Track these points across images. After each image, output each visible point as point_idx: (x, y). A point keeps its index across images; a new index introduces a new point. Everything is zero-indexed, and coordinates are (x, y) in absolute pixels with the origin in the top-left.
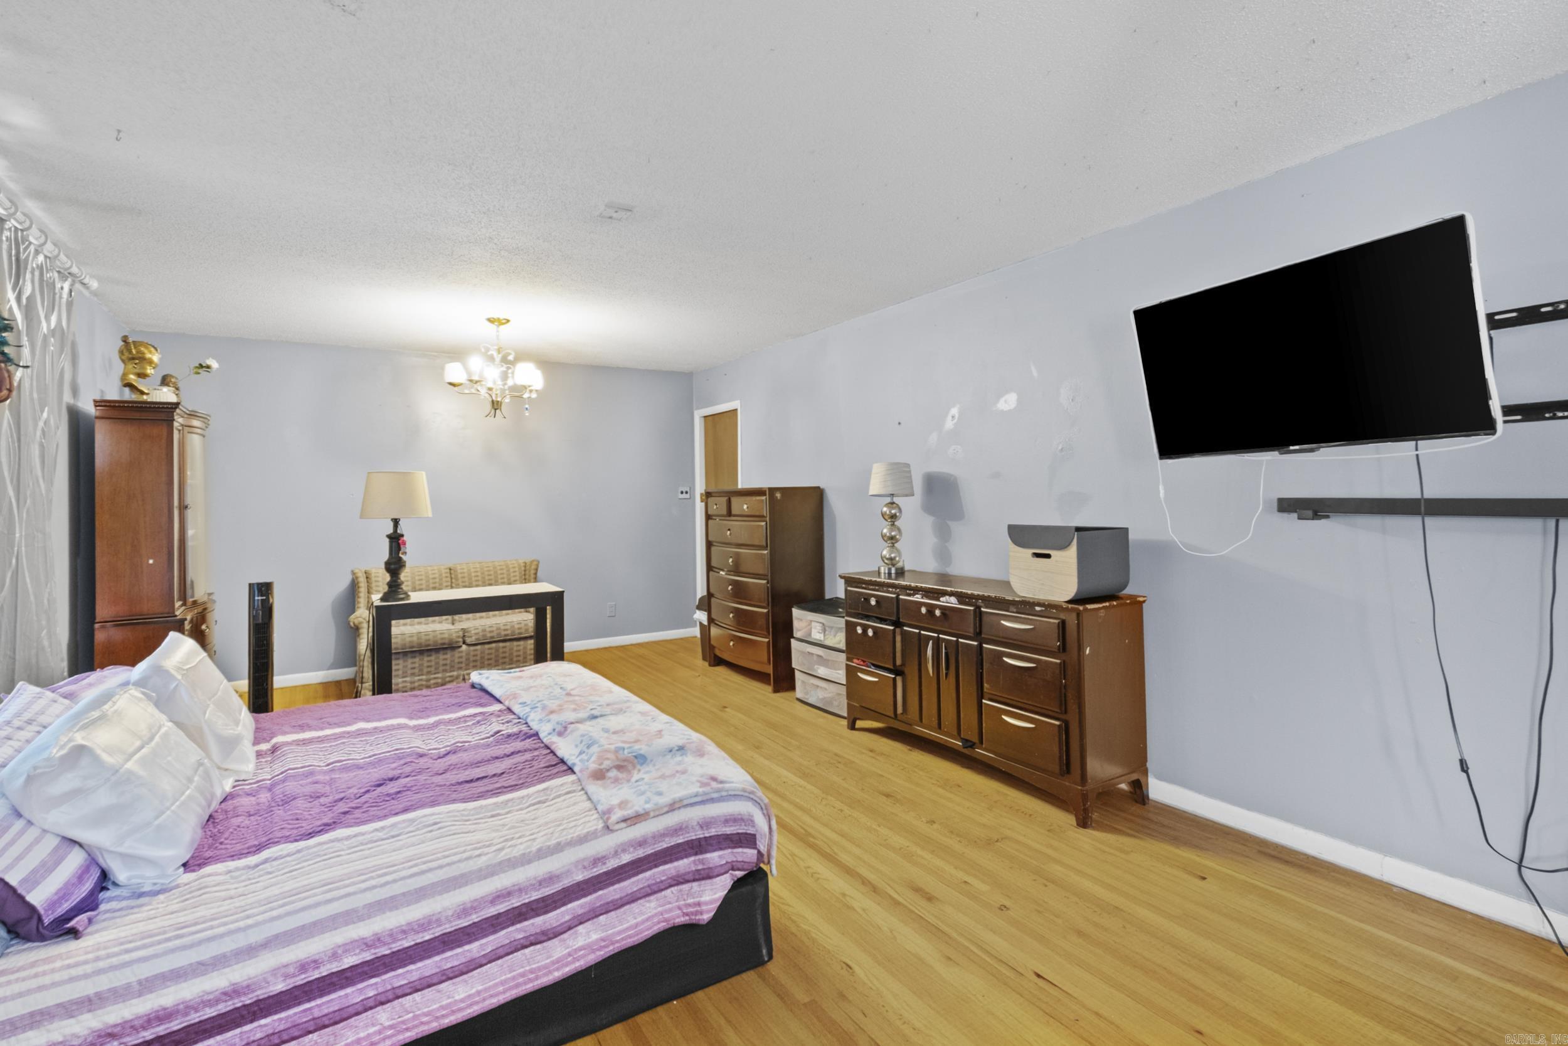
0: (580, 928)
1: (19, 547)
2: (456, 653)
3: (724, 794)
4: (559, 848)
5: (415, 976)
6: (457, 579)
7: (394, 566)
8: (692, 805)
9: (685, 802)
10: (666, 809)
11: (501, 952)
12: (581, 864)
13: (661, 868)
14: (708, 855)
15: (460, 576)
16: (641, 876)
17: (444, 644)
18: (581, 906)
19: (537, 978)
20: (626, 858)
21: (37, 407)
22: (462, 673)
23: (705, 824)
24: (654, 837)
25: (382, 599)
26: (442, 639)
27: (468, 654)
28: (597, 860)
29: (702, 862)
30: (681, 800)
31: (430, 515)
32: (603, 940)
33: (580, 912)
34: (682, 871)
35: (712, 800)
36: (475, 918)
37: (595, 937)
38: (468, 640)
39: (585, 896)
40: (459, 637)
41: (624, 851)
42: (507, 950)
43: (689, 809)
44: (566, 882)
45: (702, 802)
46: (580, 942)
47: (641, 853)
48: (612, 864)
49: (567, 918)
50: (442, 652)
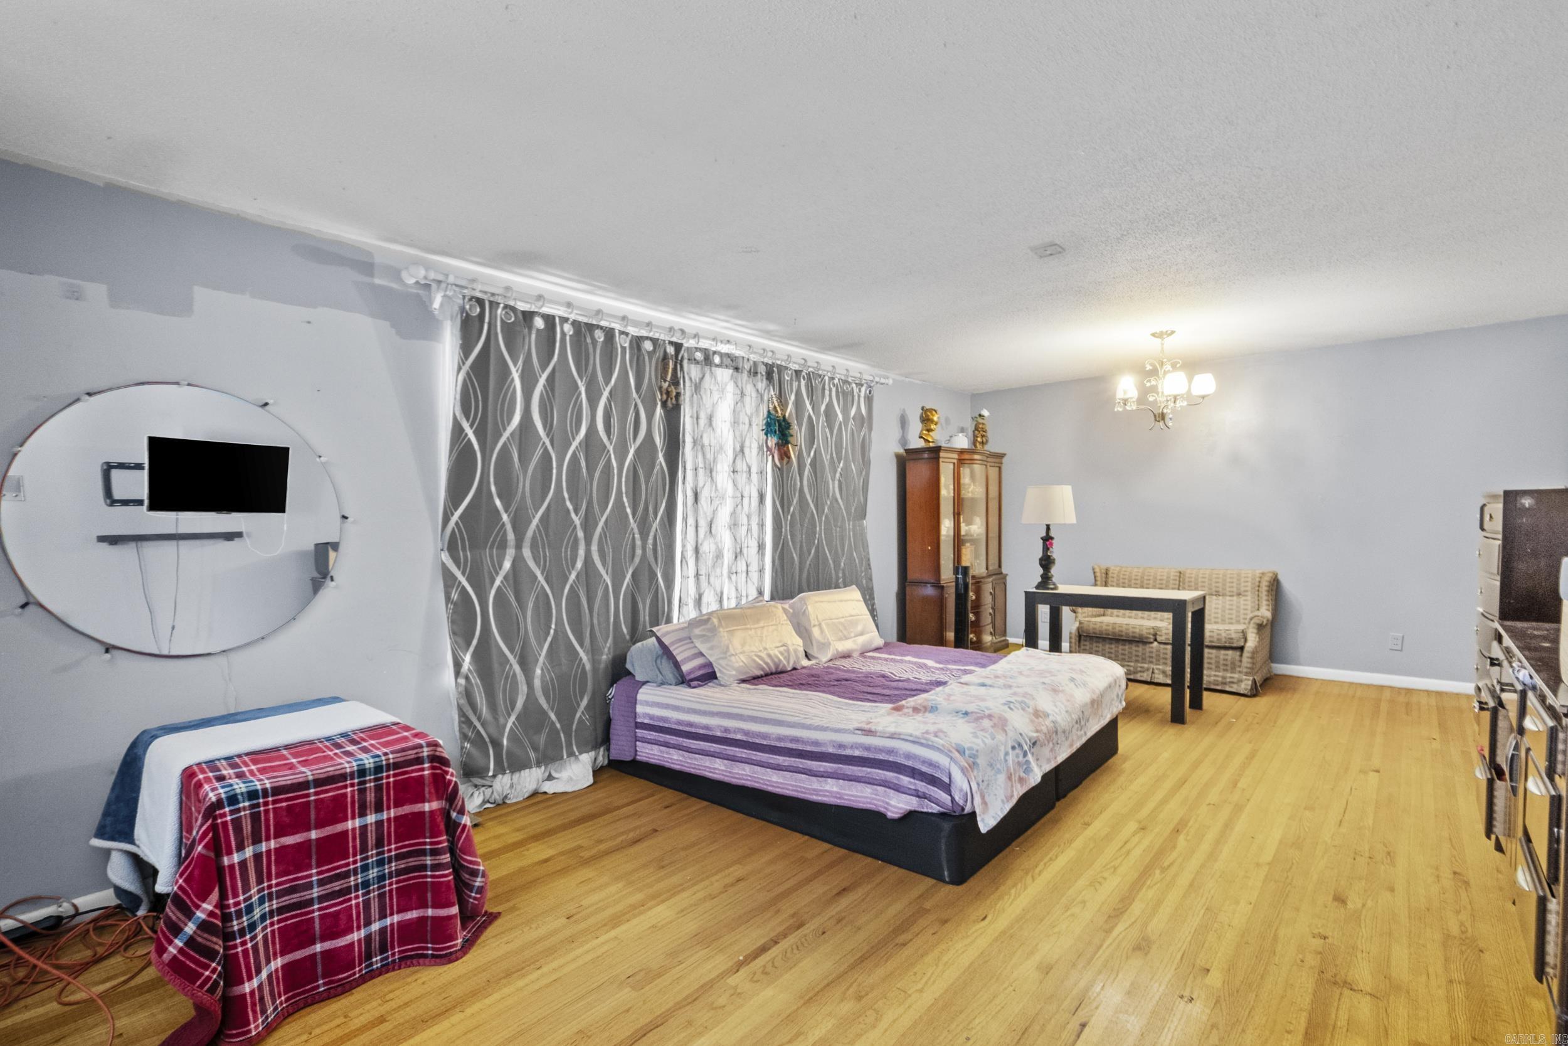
0: (829, 780)
1: (820, 534)
2: (1148, 648)
3: (930, 743)
4: (824, 729)
5: (758, 758)
6: (1184, 584)
7: (1046, 562)
8: (907, 740)
9: (902, 737)
10: (888, 735)
11: (791, 769)
12: (834, 744)
13: (877, 771)
14: (901, 777)
15: (1187, 580)
16: (864, 769)
17: (1134, 637)
18: (831, 768)
19: (805, 793)
20: (857, 753)
21: (836, 461)
22: (1152, 666)
23: (908, 756)
24: (875, 749)
25: (1037, 588)
26: (1134, 632)
27: (1158, 651)
28: (841, 746)
29: (898, 779)
30: (900, 734)
31: (1074, 521)
32: (838, 793)
33: (829, 770)
34: (888, 779)
35: (922, 744)
36: (782, 745)
37: (835, 789)
38: (1159, 639)
39: (835, 763)
40: (1149, 634)
41: (857, 748)
42: (795, 769)
43: (903, 742)
44: (823, 749)
45: (914, 742)
46: (827, 788)
47: (865, 754)
48: (848, 752)
49: (822, 769)
50: (1134, 644)
